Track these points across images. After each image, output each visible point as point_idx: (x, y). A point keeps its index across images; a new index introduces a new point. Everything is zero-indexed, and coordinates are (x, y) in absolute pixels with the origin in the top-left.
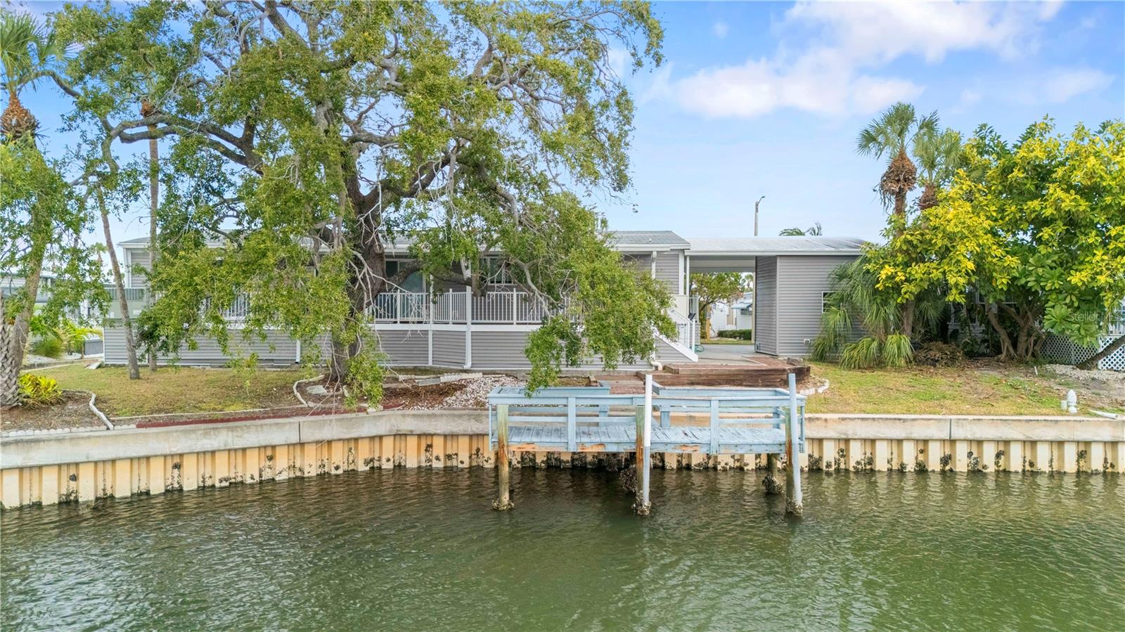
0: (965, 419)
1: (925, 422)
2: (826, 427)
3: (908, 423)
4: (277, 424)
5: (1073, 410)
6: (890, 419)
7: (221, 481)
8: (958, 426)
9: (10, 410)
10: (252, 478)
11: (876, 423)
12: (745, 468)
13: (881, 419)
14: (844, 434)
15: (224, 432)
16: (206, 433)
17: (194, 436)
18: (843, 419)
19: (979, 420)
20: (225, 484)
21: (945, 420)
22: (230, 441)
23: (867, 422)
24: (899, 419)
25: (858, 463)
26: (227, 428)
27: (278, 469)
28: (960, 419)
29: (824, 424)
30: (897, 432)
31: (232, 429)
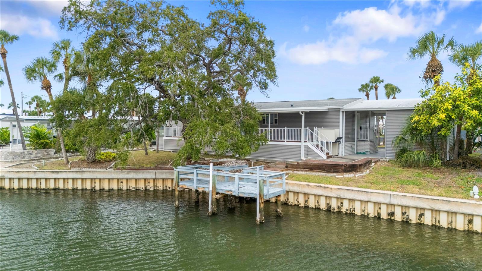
0: (397, 195)
1: (377, 194)
2: (331, 191)
3: (369, 194)
4: (148, 172)
5: (477, 197)
6: (360, 191)
7: (133, 188)
8: (394, 198)
9: (92, 162)
10: (142, 188)
11: (353, 192)
12: (299, 205)
13: (356, 190)
14: (339, 196)
15: (133, 173)
16: (127, 173)
17: (124, 174)
18: (339, 189)
19: (405, 196)
20: (134, 189)
21: (387, 194)
22: (134, 176)
23: (349, 191)
24: (365, 192)
25: (347, 210)
26: (134, 172)
27: (150, 186)
28: (395, 195)
29: (330, 190)
30: (364, 197)
31: (135, 172)
